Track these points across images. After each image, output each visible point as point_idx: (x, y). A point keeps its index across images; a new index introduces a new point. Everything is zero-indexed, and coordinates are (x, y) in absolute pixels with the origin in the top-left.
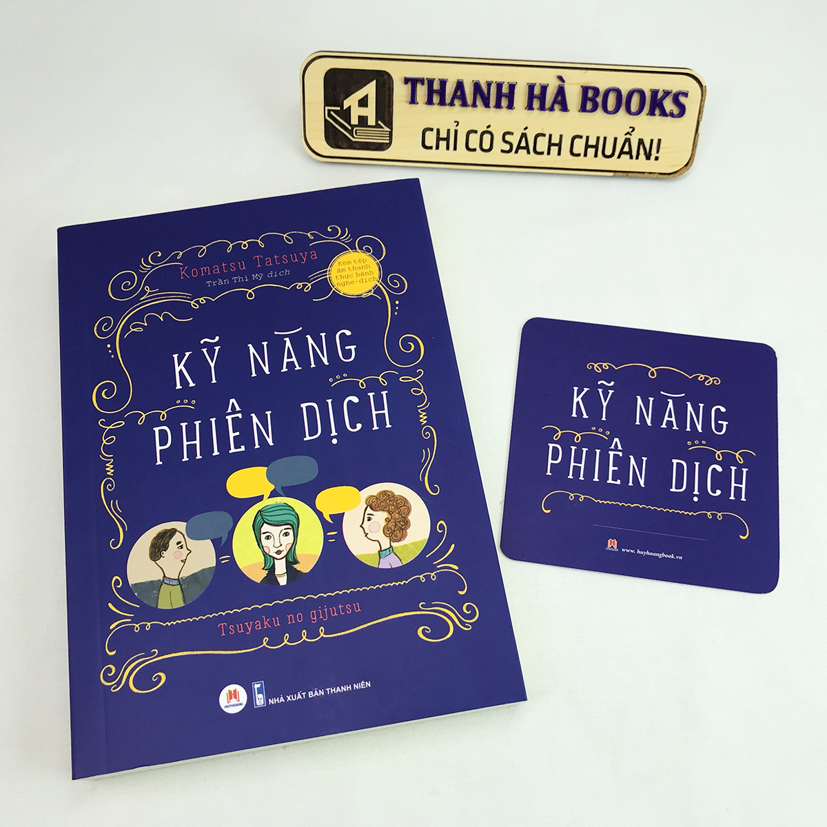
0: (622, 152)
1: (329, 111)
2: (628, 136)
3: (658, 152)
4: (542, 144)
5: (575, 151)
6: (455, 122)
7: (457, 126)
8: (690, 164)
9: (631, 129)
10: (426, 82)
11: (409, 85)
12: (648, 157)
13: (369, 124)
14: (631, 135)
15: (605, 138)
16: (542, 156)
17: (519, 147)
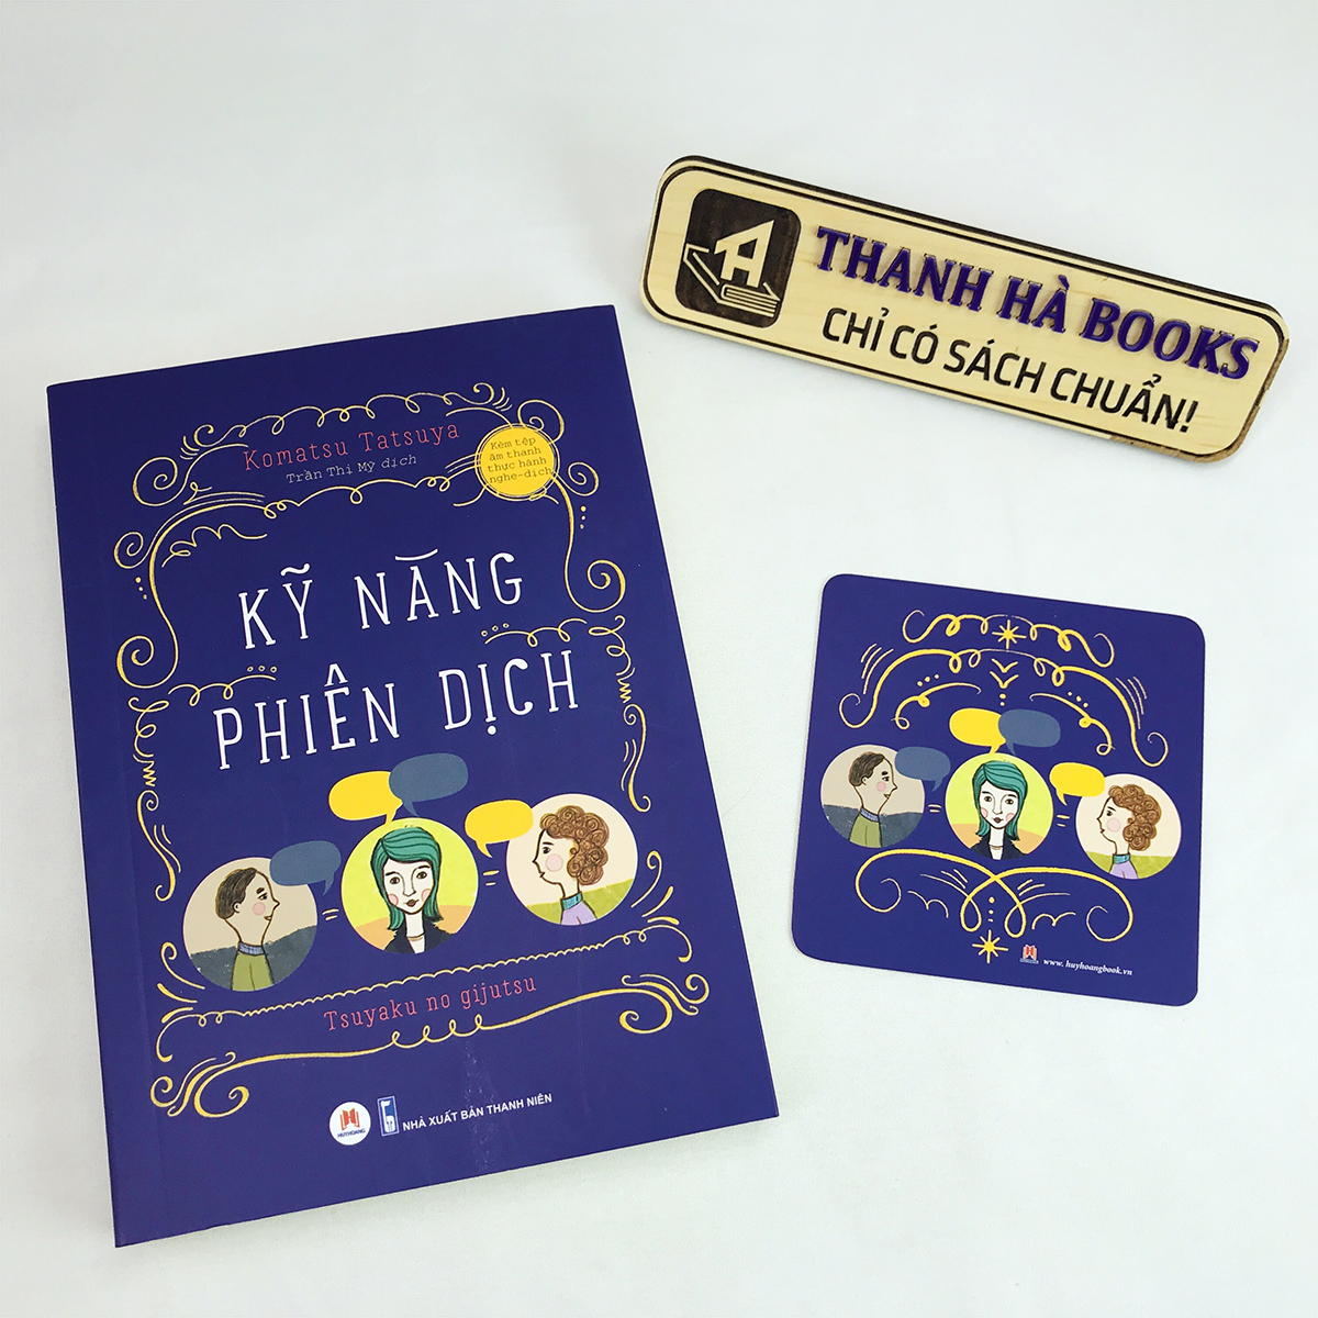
0: (1132, 409)
1: (691, 251)
2: (1148, 387)
3: (1188, 420)
4: (1011, 370)
5: (1060, 391)
6: (883, 309)
7: (884, 315)
8: (1234, 448)
9: (1156, 378)
10: (851, 241)
11: (824, 240)
12: (1171, 425)
13: (749, 283)
14: (1153, 386)
15: (1111, 383)
16: (1006, 387)
17: (973, 367)
